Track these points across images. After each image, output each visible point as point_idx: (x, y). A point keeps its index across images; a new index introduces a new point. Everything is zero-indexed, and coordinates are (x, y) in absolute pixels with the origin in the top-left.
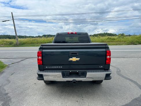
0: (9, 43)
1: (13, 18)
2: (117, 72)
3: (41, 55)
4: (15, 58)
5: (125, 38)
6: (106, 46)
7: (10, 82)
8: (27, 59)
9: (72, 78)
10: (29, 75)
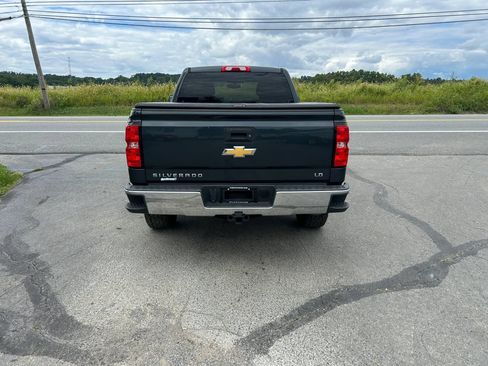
0: (14, 103)
1: (25, 11)
2: (376, 196)
3: (137, 137)
4: (44, 151)
5: (419, 92)
6: (337, 113)
7: (38, 225)
8: (86, 157)
9: (233, 205)
10: (96, 204)
